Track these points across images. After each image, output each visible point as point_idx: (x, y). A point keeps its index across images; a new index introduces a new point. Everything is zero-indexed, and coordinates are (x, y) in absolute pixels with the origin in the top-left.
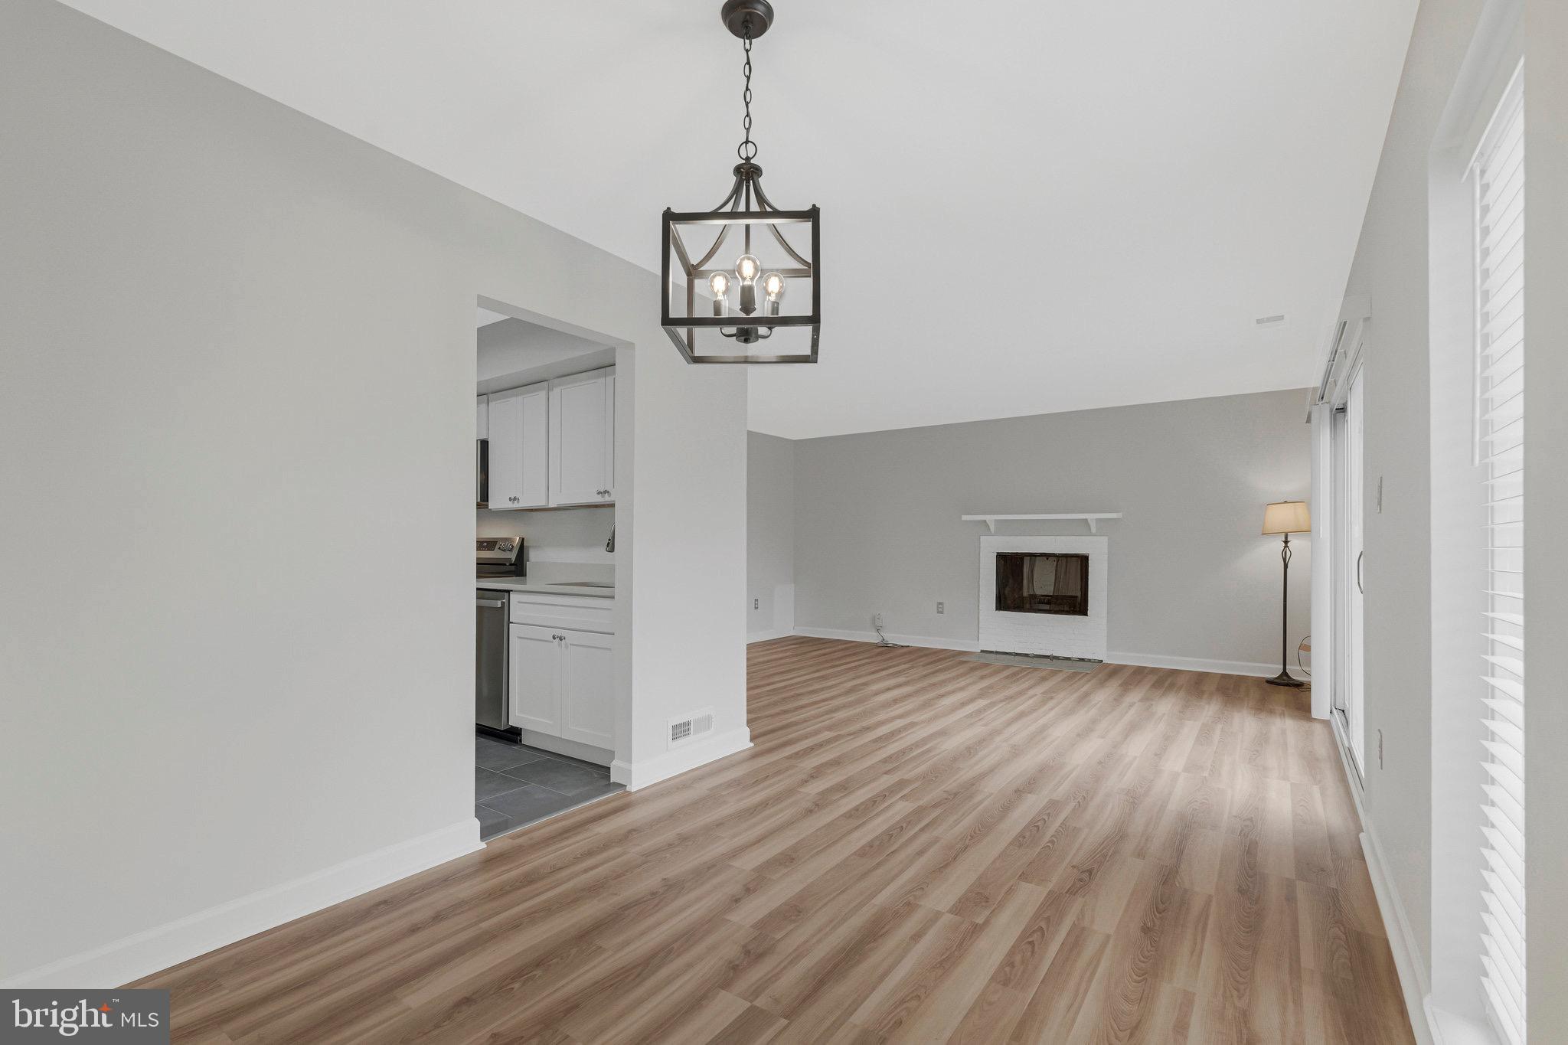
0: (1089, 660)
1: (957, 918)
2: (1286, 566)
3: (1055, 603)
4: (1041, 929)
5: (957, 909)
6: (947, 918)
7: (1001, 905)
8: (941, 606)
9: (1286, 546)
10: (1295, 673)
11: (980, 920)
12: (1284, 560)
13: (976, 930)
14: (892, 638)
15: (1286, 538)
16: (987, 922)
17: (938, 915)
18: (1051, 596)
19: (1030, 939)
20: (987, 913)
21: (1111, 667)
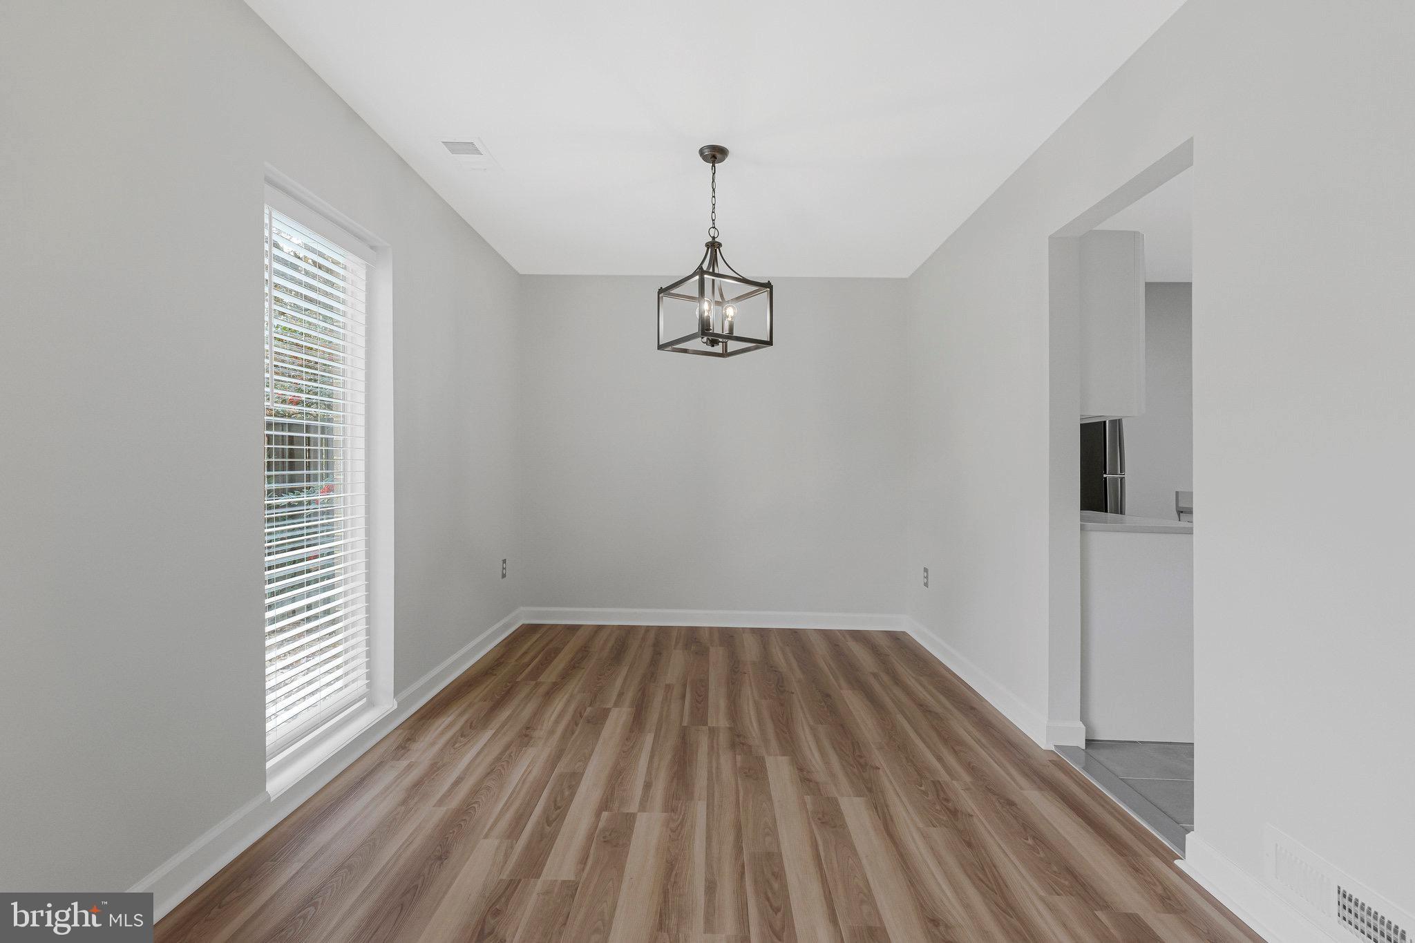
1: (626, 811)
4: (549, 824)
5: (630, 819)
6: (633, 808)
7: (590, 838)
11: (605, 814)
13: (605, 805)
16: (598, 815)
17: (643, 807)
19: (558, 811)
20: (601, 825)
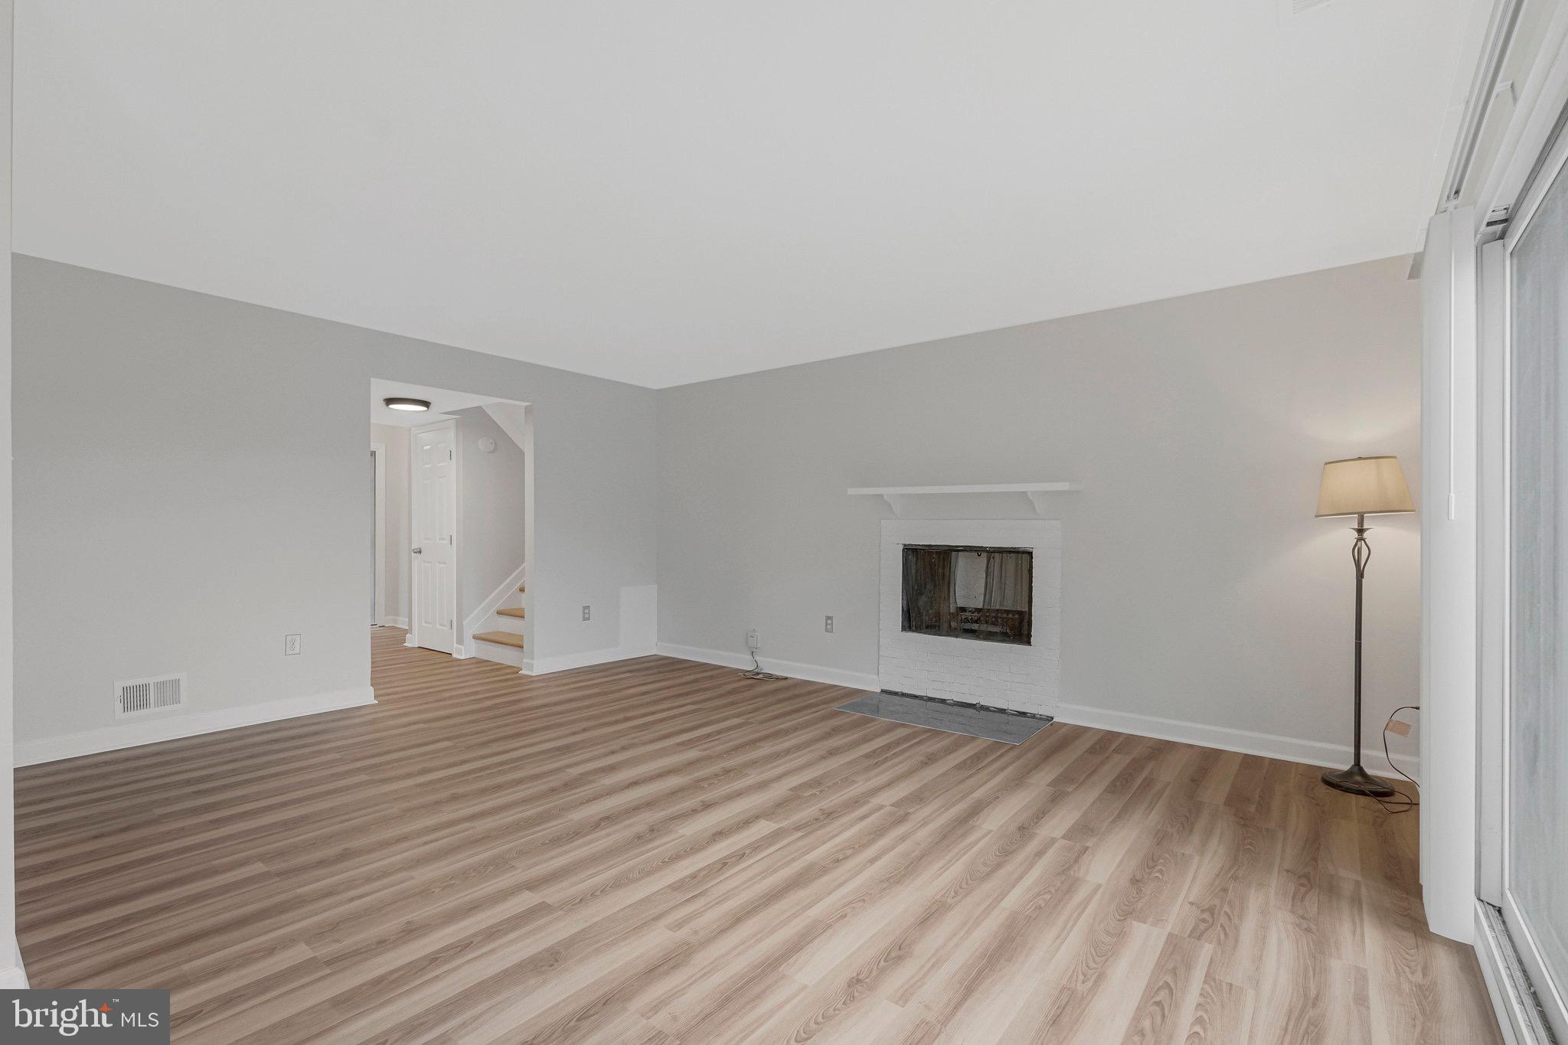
0: (1033, 716)
2: (1360, 575)
3: (987, 622)
8: (829, 622)
9: (1361, 539)
10: (1377, 766)
12: (1357, 563)
14: (771, 665)
15: (1361, 522)
18: (979, 610)
21: (1063, 730)
